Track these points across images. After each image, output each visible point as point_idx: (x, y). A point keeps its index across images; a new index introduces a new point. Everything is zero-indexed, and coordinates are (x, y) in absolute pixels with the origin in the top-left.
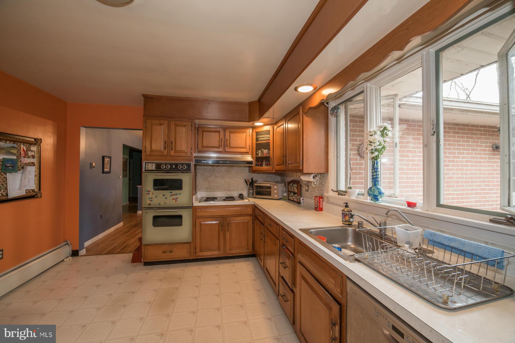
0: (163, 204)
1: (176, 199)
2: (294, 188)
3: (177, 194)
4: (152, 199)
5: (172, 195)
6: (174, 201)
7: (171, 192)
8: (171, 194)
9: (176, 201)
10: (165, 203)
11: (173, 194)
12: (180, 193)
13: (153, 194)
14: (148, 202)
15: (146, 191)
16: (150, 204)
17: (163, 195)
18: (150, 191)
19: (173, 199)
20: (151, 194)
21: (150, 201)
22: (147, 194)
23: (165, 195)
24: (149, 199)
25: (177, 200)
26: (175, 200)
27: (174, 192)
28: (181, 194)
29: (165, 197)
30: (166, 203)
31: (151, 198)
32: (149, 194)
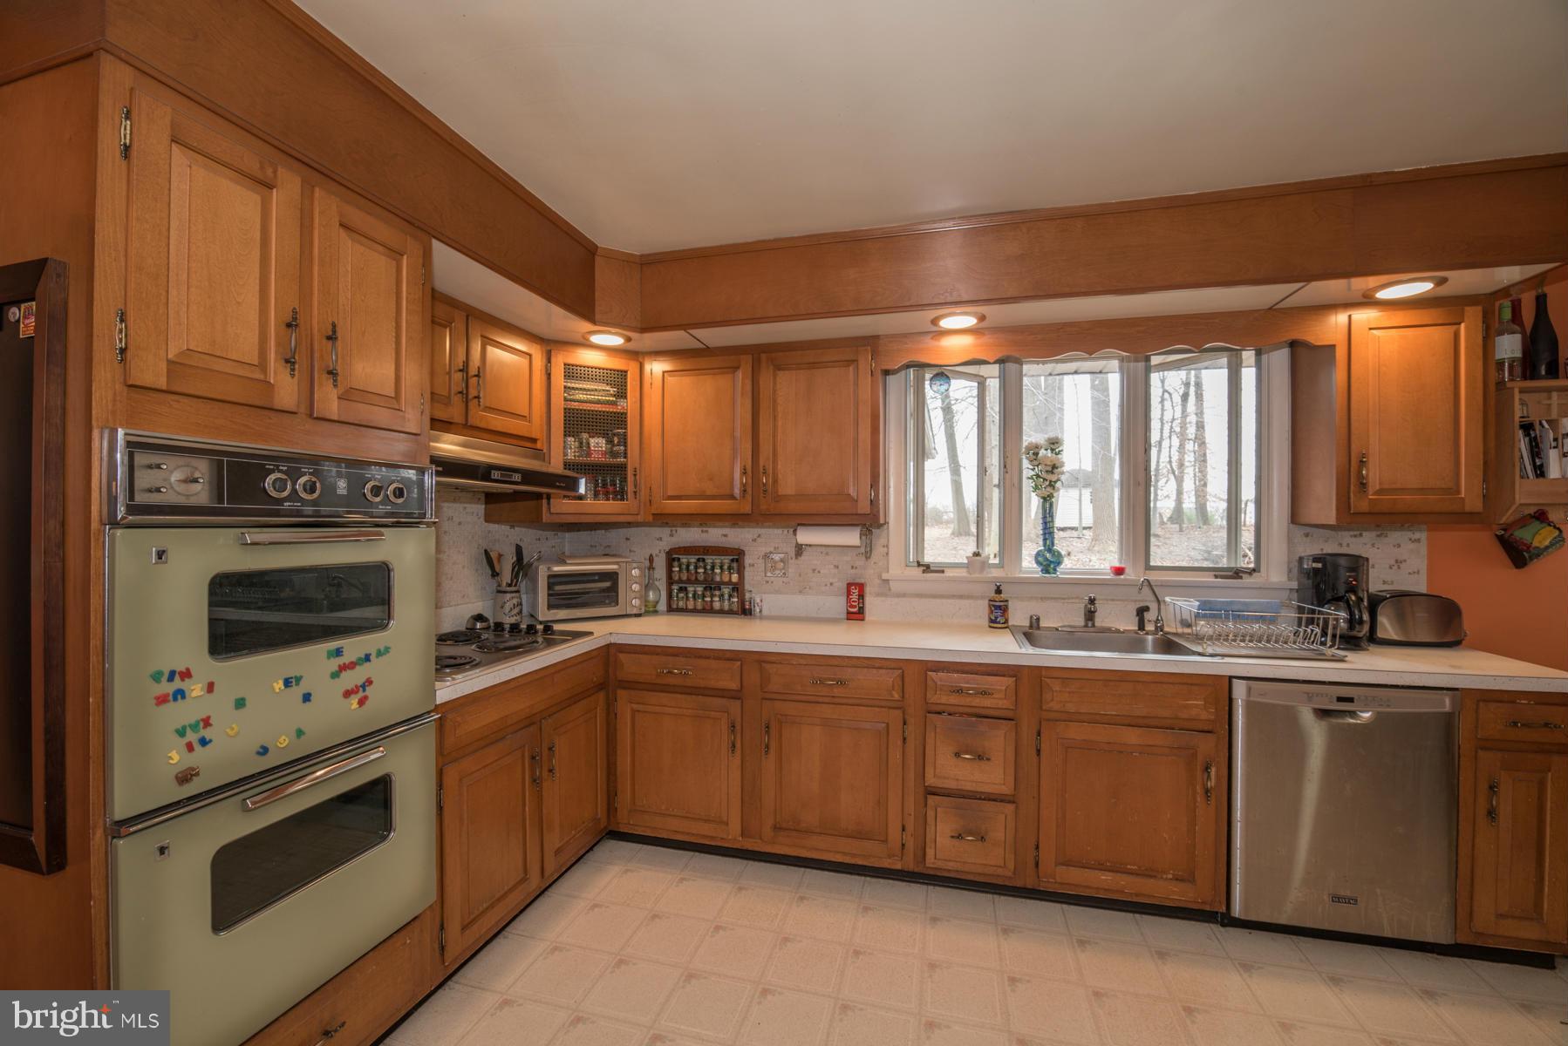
0: (284, 741)
1: (364, 687)
2: (713, 568)
3: (367, 658)
4: (207, 733)
5: (343, 668)
6: (355, 705)
7: (338, 652)
8: (335, 664)
9: (362, 702)
10: (300, 733)
11: (345, 659)
12: (382, 650)
13: (210, 688)
14: (175, 757)
15: (157, 677)
16: (185, 778)
17: (287, 683)
18: (186, 675)
19: (347, 694)
20: (196, 689)
21: (190, 747)
22: (162, 700)
23: (298, 679)
24: (181, 733)
25: (369, 690)
26: (361, 694)
27: (353, 646)
28: (387, 649)
29: (297, 691)
30: (303, 729)
31: (194, 727)
32: (180, 694)
